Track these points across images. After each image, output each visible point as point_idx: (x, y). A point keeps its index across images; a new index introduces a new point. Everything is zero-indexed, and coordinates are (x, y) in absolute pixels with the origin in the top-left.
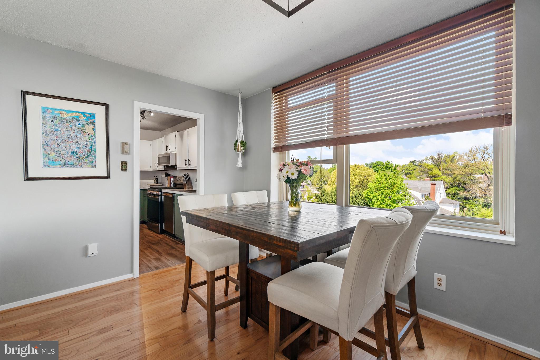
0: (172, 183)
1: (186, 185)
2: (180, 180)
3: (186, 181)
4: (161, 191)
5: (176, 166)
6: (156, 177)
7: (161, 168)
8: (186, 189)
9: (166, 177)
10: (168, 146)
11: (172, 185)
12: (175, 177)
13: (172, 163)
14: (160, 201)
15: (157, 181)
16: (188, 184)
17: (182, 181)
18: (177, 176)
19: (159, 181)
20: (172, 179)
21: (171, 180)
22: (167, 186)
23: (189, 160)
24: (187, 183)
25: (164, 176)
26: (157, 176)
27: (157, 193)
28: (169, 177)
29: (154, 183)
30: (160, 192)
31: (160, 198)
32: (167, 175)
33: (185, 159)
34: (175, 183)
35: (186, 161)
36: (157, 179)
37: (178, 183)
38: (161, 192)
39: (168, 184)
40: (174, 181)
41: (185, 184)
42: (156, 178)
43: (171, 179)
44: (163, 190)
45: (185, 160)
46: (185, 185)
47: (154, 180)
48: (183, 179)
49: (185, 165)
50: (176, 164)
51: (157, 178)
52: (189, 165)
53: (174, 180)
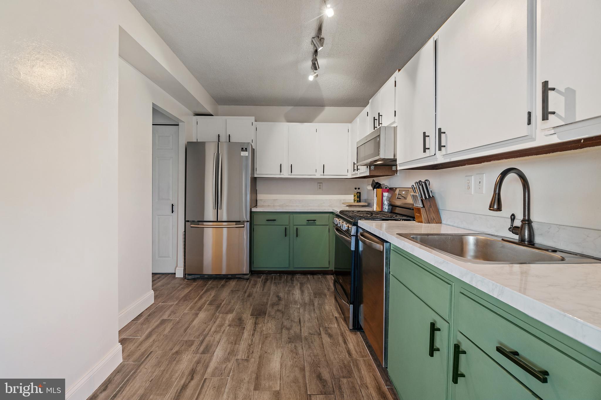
0: (386, 203)
1: (423, 211)
2: (405, 198)
3: (422, 200)
4: (355, 224)
5: (395, 160)
6: (357, 189)
7: (364, 171)
8: (422, 222)
9: (374, 189)
10: (377, 118)
11: (386, 208)
12: (391, 190)
13: (385, 154)
14: (353, 248)
15: (359, 197)
16: (429, 210)
17: (410, 200)
18: (396, 188)
19: (363, 197)
20: (386, 194)
21: (382, 196)
22: (375, 210)
23: (440, 132)
24: (424, 207)
25: (370, 188)
26: (359, 189)
27: (348, 227)
28: (380, 190)
29: (354, 200)
30: (355, 227)
31: (353, 240)
32: (376, 186)
33: (424, 133)
34: (393, 203)
35: (427, 138)
36: (360, 193)
37: (398, 203)
38: (358, 227)
39: (377, 204)
40: (390, 198)
41: (418, 210)
42: (357, 193)
43: (382, 194)
44: (362, 223)
45: (425, 136)
46: (420, 213)
47: (355, 196)
48: (413, 196)
49: (425, 151)
50: (394, 156)
51: (359, 191)
52: (440, 147)
53: (390, 195)
